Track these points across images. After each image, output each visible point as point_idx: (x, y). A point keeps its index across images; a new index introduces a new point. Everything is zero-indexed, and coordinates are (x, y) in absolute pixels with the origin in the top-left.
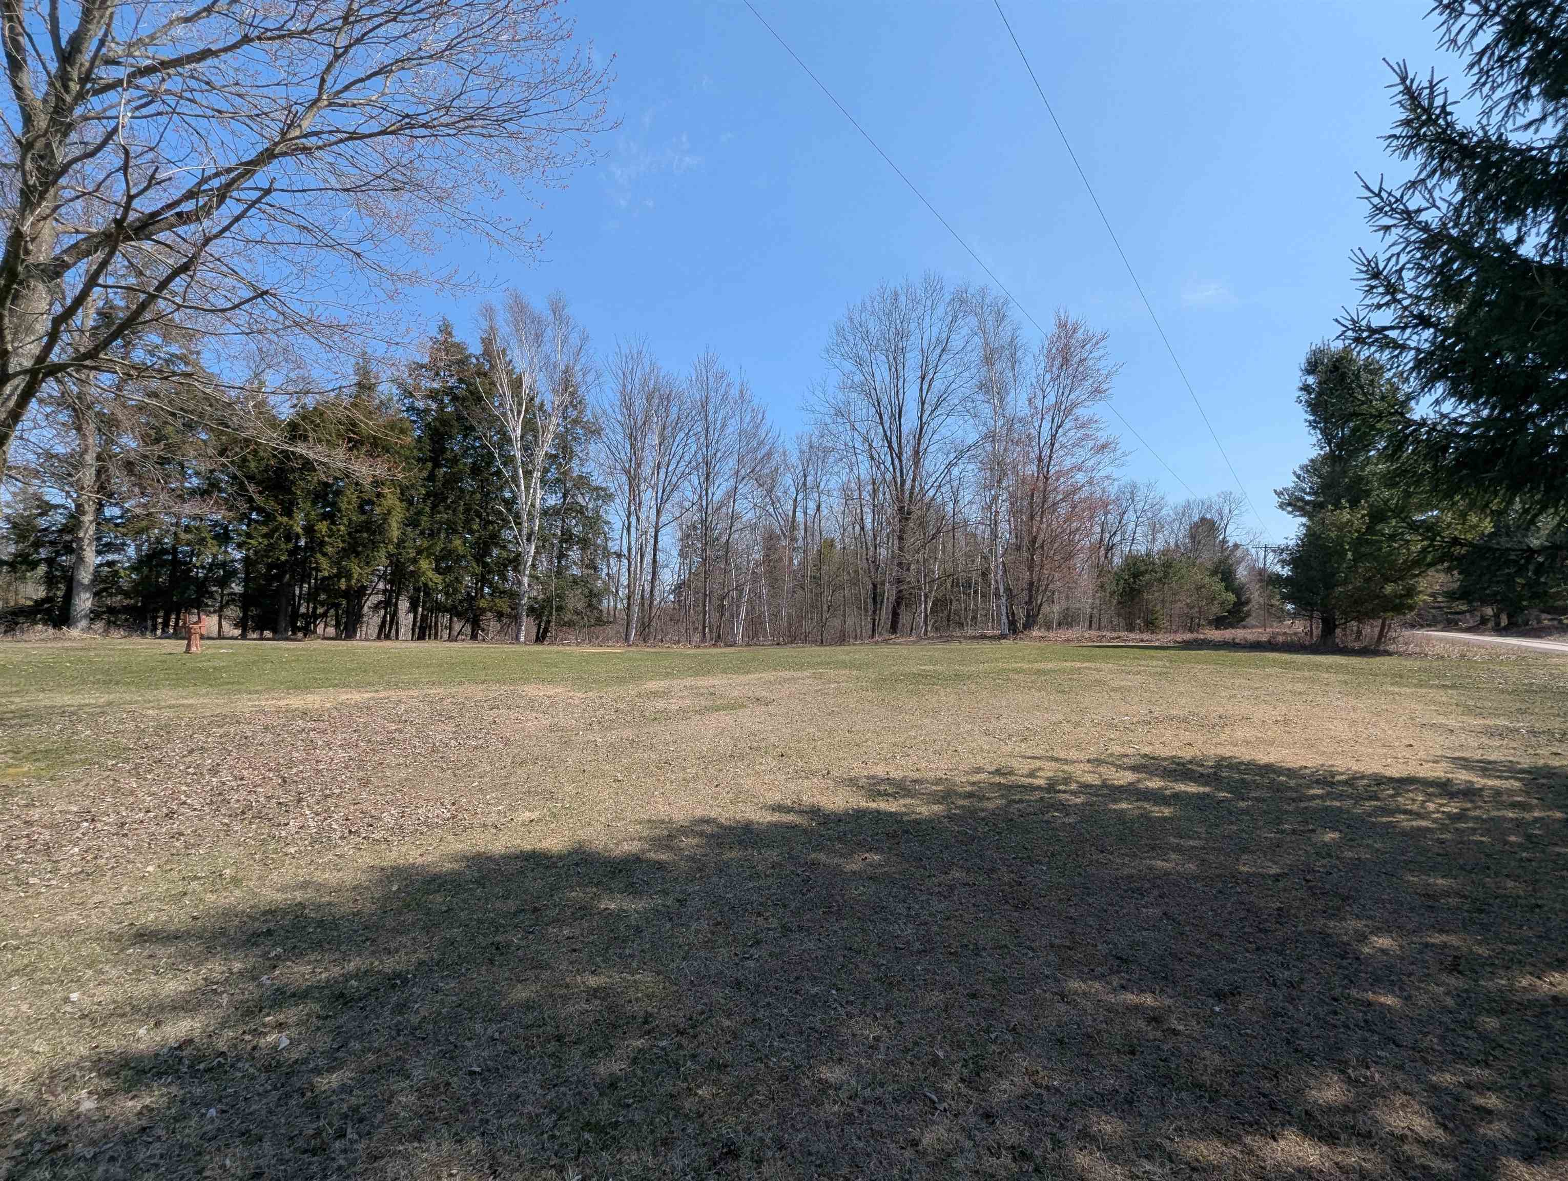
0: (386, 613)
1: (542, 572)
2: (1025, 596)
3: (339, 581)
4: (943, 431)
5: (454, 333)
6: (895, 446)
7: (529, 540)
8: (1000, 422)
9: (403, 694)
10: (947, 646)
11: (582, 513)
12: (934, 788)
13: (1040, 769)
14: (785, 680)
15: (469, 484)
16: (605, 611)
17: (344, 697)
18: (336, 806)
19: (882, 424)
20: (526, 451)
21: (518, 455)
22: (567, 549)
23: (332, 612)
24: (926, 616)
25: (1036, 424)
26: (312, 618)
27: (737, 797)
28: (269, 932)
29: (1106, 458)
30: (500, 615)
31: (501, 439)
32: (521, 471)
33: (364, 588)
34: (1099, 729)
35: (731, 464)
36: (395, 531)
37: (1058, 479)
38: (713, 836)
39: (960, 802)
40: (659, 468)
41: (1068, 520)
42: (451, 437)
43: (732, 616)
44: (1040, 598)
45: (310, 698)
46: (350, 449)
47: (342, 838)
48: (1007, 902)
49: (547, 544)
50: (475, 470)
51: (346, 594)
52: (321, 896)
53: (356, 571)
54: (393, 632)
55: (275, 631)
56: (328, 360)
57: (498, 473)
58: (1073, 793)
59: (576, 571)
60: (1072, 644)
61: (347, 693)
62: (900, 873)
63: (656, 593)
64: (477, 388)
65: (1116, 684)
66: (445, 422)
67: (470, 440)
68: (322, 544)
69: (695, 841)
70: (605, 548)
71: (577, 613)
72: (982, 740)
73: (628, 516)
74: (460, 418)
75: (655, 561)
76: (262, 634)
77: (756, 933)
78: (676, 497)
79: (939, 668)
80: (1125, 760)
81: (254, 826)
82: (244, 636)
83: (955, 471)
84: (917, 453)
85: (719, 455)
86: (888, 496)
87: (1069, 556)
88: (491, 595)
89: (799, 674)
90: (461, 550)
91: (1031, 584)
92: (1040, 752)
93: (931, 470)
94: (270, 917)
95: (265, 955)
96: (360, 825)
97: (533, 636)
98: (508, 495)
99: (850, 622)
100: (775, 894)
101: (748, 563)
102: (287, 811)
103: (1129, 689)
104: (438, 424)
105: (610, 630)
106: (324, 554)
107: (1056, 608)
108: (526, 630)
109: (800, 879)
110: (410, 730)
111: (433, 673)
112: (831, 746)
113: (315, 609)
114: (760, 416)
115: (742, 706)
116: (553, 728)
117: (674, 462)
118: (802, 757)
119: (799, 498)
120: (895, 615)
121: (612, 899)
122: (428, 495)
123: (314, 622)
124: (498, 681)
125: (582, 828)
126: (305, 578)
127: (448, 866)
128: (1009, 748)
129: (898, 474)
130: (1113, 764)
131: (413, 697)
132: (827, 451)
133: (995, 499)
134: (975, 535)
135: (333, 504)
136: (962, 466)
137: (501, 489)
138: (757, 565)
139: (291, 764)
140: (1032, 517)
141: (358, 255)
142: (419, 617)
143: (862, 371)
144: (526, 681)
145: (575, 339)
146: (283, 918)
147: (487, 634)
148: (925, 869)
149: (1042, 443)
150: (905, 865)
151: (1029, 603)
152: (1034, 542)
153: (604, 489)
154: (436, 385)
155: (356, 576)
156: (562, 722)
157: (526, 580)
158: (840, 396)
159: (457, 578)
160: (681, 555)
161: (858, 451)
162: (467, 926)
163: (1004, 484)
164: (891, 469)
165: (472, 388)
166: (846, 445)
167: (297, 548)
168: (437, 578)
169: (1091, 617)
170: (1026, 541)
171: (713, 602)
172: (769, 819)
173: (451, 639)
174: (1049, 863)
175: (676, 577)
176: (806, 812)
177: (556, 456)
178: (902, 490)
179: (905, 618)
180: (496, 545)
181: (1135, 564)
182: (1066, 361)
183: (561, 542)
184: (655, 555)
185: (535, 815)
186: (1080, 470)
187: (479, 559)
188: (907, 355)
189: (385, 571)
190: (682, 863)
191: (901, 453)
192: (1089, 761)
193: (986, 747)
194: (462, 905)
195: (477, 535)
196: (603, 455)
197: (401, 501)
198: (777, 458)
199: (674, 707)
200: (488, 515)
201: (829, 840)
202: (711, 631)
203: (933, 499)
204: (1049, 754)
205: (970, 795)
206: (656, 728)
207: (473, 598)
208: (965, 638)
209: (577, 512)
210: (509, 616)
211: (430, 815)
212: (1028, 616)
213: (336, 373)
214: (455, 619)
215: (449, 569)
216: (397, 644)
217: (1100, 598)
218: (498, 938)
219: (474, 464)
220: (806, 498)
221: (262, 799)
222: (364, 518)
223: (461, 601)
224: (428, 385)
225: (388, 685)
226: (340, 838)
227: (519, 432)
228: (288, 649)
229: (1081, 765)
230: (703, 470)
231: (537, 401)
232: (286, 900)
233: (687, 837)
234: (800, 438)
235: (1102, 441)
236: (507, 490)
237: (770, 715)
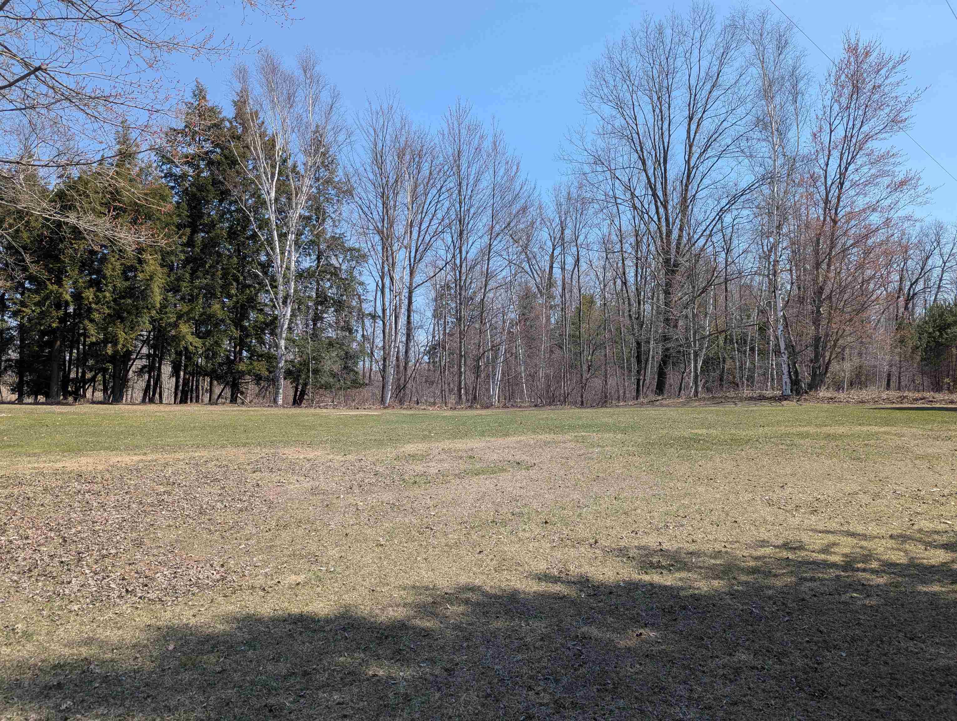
0: (150, 377)
1: (298, 335)
2: (810, 353)
3: (105, 346)
4: (714, 175)
5: (208, 97)
6: (660, 193)
7: (285, 302)
8: (780, 162)
9: (169, 457)
10: (720, 408)
11: (336, 275)
12: (713, 561)
13: (834, 544)
14: (546, 443)
15: (226, 248)
16: (361, 373)
17: (114, 460)
18: (113, 566)
19: (645, 170)
20: (280, 213)
21: (273, 218)
22: (323, 312)
23: (100, 377)
24: (696, 377)
25: (822, 162)
26: (82, 382)
27: (500, 565)
28: (59, 686)
29: (904, 196)
30: (258, 378)
31: (256, 202)
32: (275, 233)
33: (128, 353)
34: (902, 501)
35: (485, 221)
36: (157, 298)
37: (848, 222)
38: (478, 604)
39: (743, 578)
40: (411, 226)
41: (861, 266)
42: (207, 202)
43: (488, 376)
44: (827, 354)
45: (83, 460)
46: (115, 218)
47: (120, 597)
48: (801, 689)
49: (303, 307)
50: (232, 234)
51: (113, 359)
52: (105, 653)
53: (122, 336)
54: (157, 396)
55: (47, 395)
56: (94, 131)
57: (254, 236)
58: (873, 571)
59: (331, 334)
60: (867, 406)
61: (117, 455)
62: (679, 652)
63: (411, 354)
64: (231, 152)
65: (920, 451)
66: (201, 188)
67: (225, 204)
68: (90, 310)
69: (461, 609)
70: (360, 310)
71: (334, 375)
72: (766, 512)
73: (382, 278)
74: (215, 182)
75: (409, 322)
76: (36, 398)
77: (528, 708)
78: (429, 256)
79: (713, 432)
80: (936, 537)
81: (40, 584)
82: (20, 401)
83: (728, 219)
84: (684, 199)
85: (472, 211)
86: (652, 248)
87: (863, 308)
88: (250, 358)
89: (560, 437)
90: (220, 315)
91: (817, 339)
92: (833, 526)
93: (701, 217)
94: (59, 671)
95: (57, 707)
96: (135, 584)
97: (291, 399)
98: (263, 258)
99: (611, 382)
100: (546, 668)
101: (504, 322)
102: (69, 570)
103: (938, 457)
104: (194, 190)
105: (366, 392)
106: (92, 321)
107: (847, 365)
108: (284, 393)
109: (571, 654)
110: (179, 492)
111: (197, 436)
112: (597, 515)
113: (84, 373)
114: (515, 168)
115: (503, 470)
116: (314, 491)
117: (427, 219)
118: (567, 525)
119: (556, 253)
120: (662, 375)
121: (380, 666)
122: (187, 261)
123: (83, 387)
124: (259, 444)
125: (347, 592)
126: (74, 344)
127: (220, 627)
128: (797, 521)
129: (664, 224)
130: (920, 541)
131: (179, 460)
132: (584, 202)
133: (773, 248)
134: (750, 287)
135: (99, 272)
136: (735, 213)
137: (258, 251)
138: (512, 325)
139: (70, 524)
140: (818, 265)
141: (120, 25)
142: (181, 381)
143: (623, 115)
144: (287, 444)
145: (325, 97)
146: (71, 672)
147: (245, 398)
148: (707, 648)
149: (829, 183)
150: (684, 644)
151: (816, 359)
152: (821, 293)
153: (358, 250)
154: (191, 150)
155: (121, 341)
156: (323, 486)
157: (283, 343)
158: (600, 143)
159: (216, 342)
160: (434, 316)
161: (619, 201)
162: (241, 686)
163: (785, 230)
164: (655, 218)
165: (226, 152)
166: (607, 195)
167: (67, 314)
168: (198, 342)
169: (889, 375)
170: (810, 293)
171: (468, 362)
172: (535, 588)
173: (211, 402)
174: (849, 649)
175: (430, 338)
176: (574, 583)
177: (309, 218)
178: (669, 243)
179: (672, 378)
180: (253, 308)
181: (941, 315)
182: (856, 89)
183: (317, 304)
184: (409, 317)
185: (301, 578)
186: (874, 210)
187: (238, 323)
188: (673, 94)
189: (148, 337)
190: (448, 631)
191: (666, 201)
192: (891, 537)
193: (769, 518)
194: (234, 665)
195: (234, 299)
196: (356, 215)
197: (162, 266)
198: (533, 212)
199: (433, 471)
200: (245, 279)
201: (600, 612)
202: (466, 393)
203: (702, 249)
204: (845, 528)
205: (754, 571)
206: (417, 491)
207: (232, 362)
208: (741, 400)
209: (332, 274)
210: (267, 379)
211: (201, 576)
212: (814, 375)
213: (101, 143)
214: (215, 383)
215: (208, 334)
216: (161, 408)
217: (900, 354)
218: (272, 701)
219: (231, 228)
220: (563, 253)
221: (46, 558)
222: (127, 284)
223: (220, 365)
224: (185, 150)
225: (155, 448)
226: (118, 597)
227: (273, 195)
228: (61, 413)
229: (883, 542)
230: (456, 227)
231: (290, 163)
232: (73, 655)
233: (452, 604)
234: (557, 190)
235: (901, 177)
236: (263, 253)
237: (532, 480)
